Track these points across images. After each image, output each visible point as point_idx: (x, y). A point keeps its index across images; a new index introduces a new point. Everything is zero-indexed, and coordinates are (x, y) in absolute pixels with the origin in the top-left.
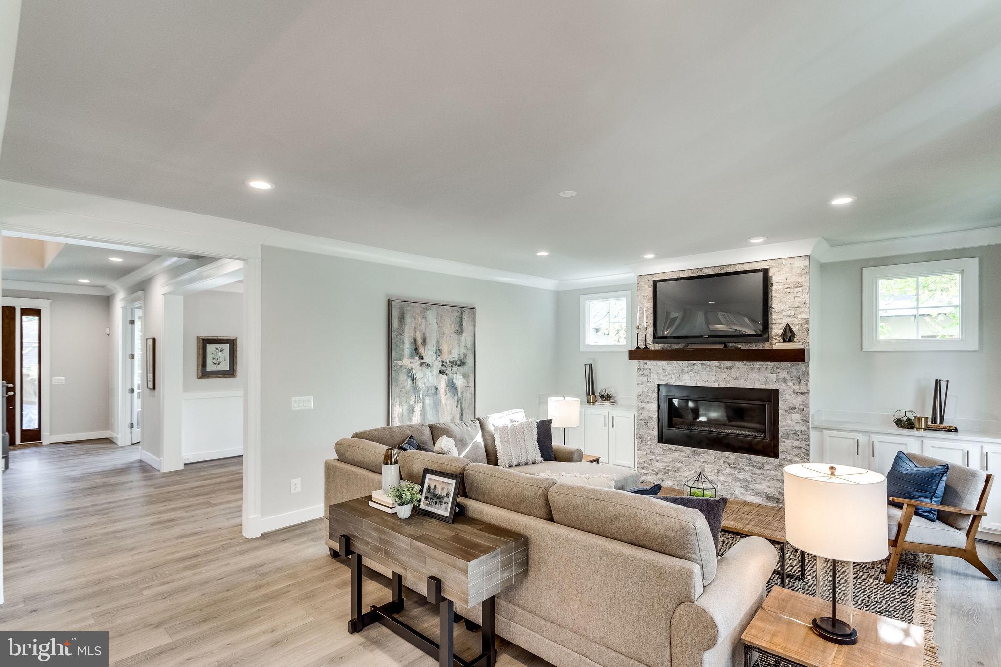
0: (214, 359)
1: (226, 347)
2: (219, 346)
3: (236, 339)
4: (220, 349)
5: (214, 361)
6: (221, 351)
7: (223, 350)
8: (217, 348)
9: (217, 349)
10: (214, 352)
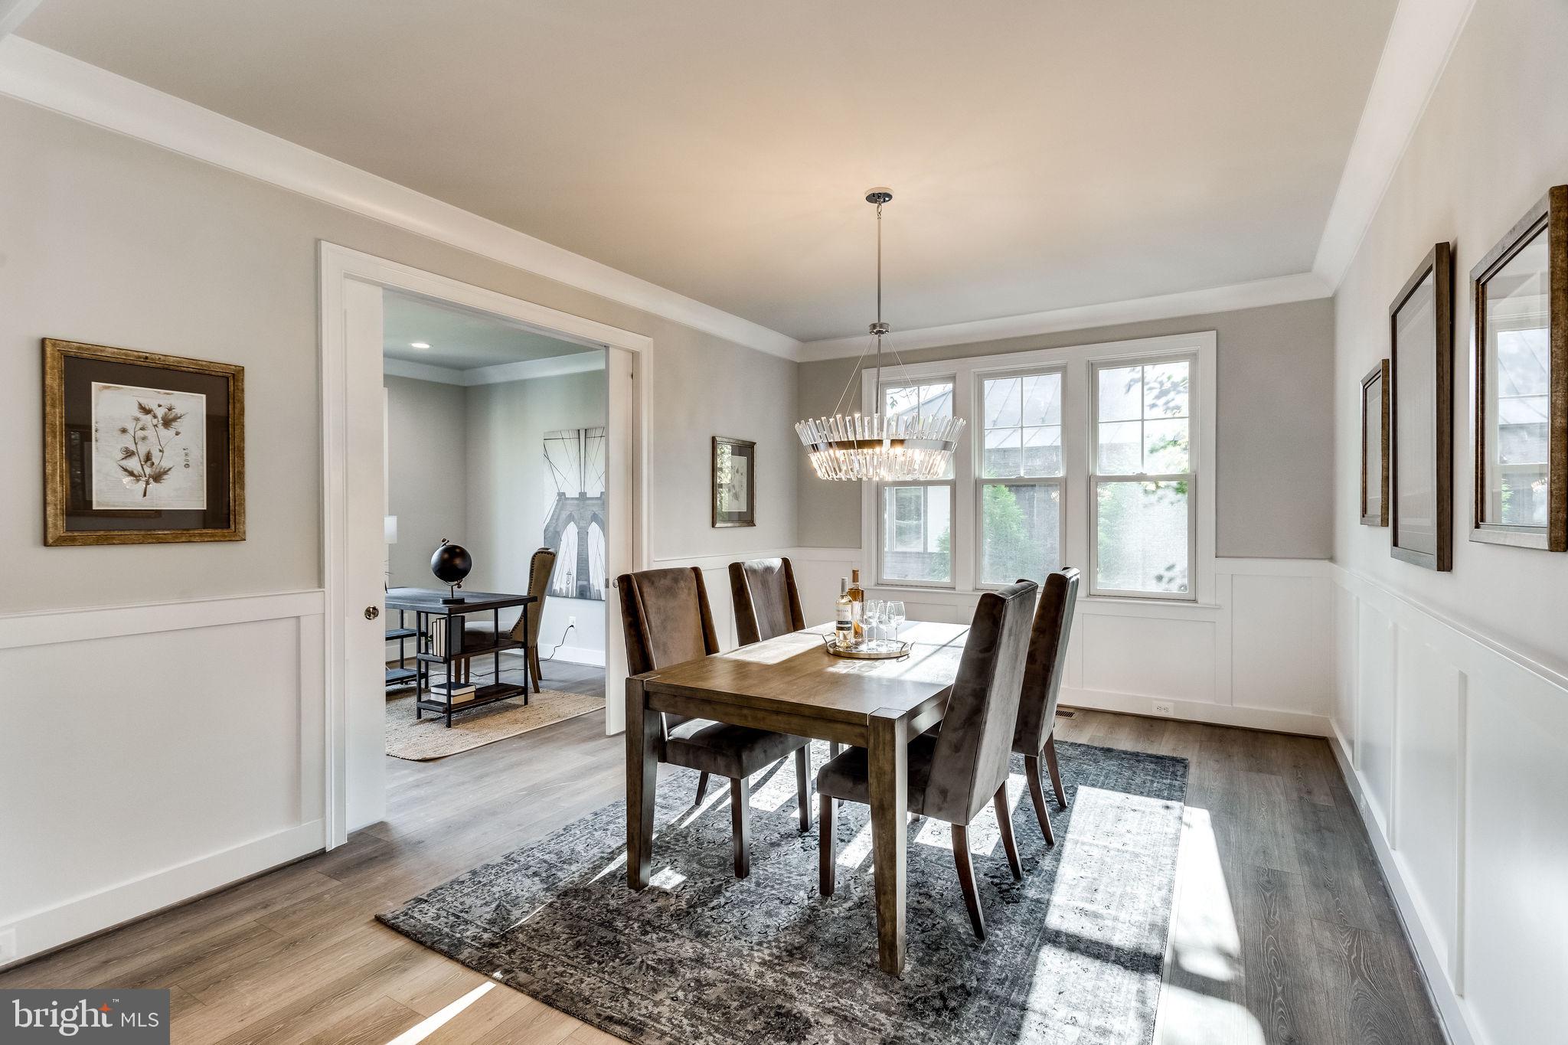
0: (129, 454)
1: (192, 406)
2: (156, 398)
3: (240, 371)
4: (160, 413)
5: (133, 464)
6: (167, 423)
7: (175, 419)
8: (146, 403)
9: (147, 411)
10: (130, 426)
